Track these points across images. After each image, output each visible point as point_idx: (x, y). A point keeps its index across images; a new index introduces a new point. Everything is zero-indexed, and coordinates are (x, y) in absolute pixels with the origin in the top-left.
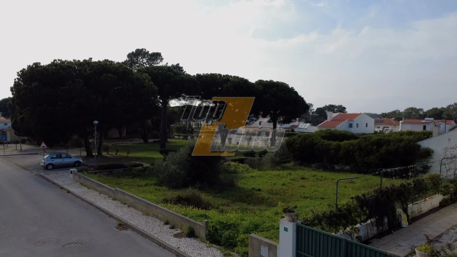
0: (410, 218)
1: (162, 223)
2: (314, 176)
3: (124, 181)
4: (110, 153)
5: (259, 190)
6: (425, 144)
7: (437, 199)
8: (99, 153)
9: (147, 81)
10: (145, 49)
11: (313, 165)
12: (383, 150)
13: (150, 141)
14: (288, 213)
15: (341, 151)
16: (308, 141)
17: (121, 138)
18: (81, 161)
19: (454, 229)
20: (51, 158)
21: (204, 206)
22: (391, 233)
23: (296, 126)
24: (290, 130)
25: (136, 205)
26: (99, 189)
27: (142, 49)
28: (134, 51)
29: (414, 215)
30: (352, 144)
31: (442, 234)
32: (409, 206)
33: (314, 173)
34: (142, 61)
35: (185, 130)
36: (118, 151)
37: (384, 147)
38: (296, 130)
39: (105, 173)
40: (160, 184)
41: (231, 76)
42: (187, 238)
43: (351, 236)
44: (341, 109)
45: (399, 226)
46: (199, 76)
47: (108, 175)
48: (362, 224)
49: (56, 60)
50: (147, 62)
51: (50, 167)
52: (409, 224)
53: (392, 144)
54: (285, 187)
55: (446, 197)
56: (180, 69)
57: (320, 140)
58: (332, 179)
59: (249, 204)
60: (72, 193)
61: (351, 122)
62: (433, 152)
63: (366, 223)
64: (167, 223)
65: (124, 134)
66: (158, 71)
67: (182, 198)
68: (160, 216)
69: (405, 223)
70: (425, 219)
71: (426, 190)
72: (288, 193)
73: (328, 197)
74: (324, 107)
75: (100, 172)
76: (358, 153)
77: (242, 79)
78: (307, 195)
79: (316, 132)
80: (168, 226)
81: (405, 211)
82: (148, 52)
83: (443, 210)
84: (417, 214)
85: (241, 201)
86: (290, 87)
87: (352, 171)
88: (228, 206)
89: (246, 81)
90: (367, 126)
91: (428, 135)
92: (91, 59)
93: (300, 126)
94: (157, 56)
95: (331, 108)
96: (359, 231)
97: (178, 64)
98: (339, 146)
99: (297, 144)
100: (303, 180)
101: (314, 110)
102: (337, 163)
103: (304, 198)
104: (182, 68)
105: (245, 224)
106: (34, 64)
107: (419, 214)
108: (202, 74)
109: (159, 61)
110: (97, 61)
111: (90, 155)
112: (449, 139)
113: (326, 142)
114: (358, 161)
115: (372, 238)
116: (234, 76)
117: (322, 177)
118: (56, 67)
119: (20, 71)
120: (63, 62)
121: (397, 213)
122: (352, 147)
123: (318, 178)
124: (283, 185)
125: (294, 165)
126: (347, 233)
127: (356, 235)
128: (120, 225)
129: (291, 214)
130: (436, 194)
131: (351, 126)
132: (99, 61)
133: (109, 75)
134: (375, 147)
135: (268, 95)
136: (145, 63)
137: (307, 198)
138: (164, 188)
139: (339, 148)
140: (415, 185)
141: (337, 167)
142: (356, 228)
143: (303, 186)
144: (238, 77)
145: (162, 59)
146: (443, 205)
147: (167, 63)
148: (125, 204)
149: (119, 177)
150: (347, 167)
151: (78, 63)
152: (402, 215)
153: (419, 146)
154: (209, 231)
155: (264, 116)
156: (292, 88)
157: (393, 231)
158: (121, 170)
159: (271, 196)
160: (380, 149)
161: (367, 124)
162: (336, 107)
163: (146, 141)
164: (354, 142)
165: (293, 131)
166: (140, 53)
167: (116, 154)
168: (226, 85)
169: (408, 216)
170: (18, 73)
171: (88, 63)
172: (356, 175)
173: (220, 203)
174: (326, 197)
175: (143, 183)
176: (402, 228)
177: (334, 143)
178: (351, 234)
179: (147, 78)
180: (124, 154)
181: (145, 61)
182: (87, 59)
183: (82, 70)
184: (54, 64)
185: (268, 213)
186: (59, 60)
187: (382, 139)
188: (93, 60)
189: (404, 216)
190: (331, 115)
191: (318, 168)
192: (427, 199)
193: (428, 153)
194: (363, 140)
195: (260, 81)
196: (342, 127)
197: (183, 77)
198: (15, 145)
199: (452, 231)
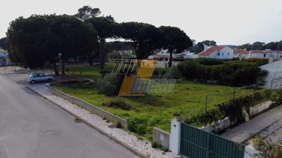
0: (251, 115)
1: (102, 118)
2: (194, 87)
3: (79, 91)
4: (69, 73)
5: (161, 97)
6: (263, 68)
7: (268, 103)
8: (63, 73)
9: (91, 28)
10: (89, 6)
11: (194, 80)
12: (238, 71)
13: (94, 64)
14: (176, 117)
15: (212, 72)
16: (191, 65)
17: (76, 62)
18: (52, 78)
19: (277, 123)
20: (34, 77)
21: (127, 108)
22: (238, 125)
23: (185, 55)
24: (181, 57)
25: (86, 107)
26: (64, 96)
27: (87, 6)
28: (82, 8)
29: (253, 114)
30: (218, 68)
31: (269, 126)
32: (250, 108)
33: (194, 85)
34: (88, 14)
35: (116, 57)
36: (74, 71)
37: (238, 70)
38: (184, 57)
39: (67, 86)
40: (100, 93)
41: (144, 24)
42: (116, 128)
43: (214, 127)
44: (213, 43)
45: (244, 121)
46: (123, 23)
47: (68, 87)
48: (221, 120)
49: (33, 15)
50: (91, 14)
51: (34, 82)
52: (250, 119)
53: (243, 68)
54: (176, 95)
55: (274, 102)
56: (112, 18)
57: (199, 65)
58: (206, 89)
59: (154, 105)
60: (47, 99)
61: (219, 52)
62: (268, 72)
63: (223, 120)
64: (104, 119)
65: (78, 60)
66: (98, 21)
67: (114, 103)
68: (100, 114)
69: (247, 119)
70: (260, 116)
71: (262, 99)
72: (178, 98)
73: (202, 101)
74: (203, 42)
75: (64, 86)
76: (222, 73)
77: (151, 25)
78: (189, 100)
79: (197, 58)
80: (105, 121)
81: (248, 111)
82: (91, 8)
83: (271, 110)
84: (255, 113)
85: (149, 104)
86: (181, 30)
87: (218, 84)
88: (141, 107)
89: (153, 27)
90: (229, 54)
91: (266, 62)
92: (55, 14)
93: (187, 55)
94: (96, 10)
95: (207, 43)
96: (219, 125)
97: (111, 16)
98: (211, 68)
99: (184, 67)
100: (188, 90)
101: (196, 44)
102: (209, 79)
103: (188, 102)
104: (113, 18)
105: (151, 119)
106: (20, 17)
107: (256, 113)
108: (126, 22)
109: (98, 14)
110: (59, 15)
111: (57, 74)
112: (278, 67)
113: (203, 66)
114: (222, 78)
115: (227, 128)
116: (146, 24)
117: (199, 88)
118: (33, 19)
119: (11, 22)
120: (37, 16)
121: (243, 113)
122: (218, 69)
123: (197, 88)
124: (175, 93)
125: (182, 80)
126: (212, 126)
127: (217, 127)
128: (77, 120)
129: (178, 117)
130: (267, 100)
131: (219, 54)
132: (60, 16)
133: (67, 24)
134: (233, 69)
135: (167, 35)
136: (90, 15)
137: (190, 101)
138: (103, 96)
139: (210, 70)
140: (255, 96)
141: (208, 81)
142: (217, 123)
143: (187, 94)
144: (148, 24)
145: (100, 12)
146: (271, 107)
147: (103, 15)
148: (80, 106)
149: (75, 89)
150: (215, 81)
151: (47, 17)
152: (246, 114)
153: (260, 69)
154: (130, 124)
155: (165, 49)
156: (182, 31)
157: (239, 124)
158: (76, 84)
159: (168, 101)
160: (236, 71)
161: (229, 53)
162: (210, 42)
163: (91, 64)
164: (221, 66)
165: (182, 57)
166: (86, 8)
167: (73, 73)
168: (140, 30)
169: (249, 115)
170: (10, 23)
171: (53, 17)
172: (220, 87)
173: (137, 105)
174: (200, 101)
175: (90, 92)
176: (245, 122)
177: (207, 67)
178: (214, 126)
179: (91, 26)
180: (78, 73)
181: (89, 14)
182: (53, 14)
183: (50, 21)
184: (32, 18)
185: (165, 112)
186: (35, 15)
187: (237, 65)
188: (56, 15)
189: (247, 115)
190: (207, 48)
191: (197, 82)
192: (262, 104)
193: (265, 73)
194: (226, 65)
195: (162, 26)
196: (213, 56)
197: (113, 25)
198: (11, 67)
199: (275, 123)
